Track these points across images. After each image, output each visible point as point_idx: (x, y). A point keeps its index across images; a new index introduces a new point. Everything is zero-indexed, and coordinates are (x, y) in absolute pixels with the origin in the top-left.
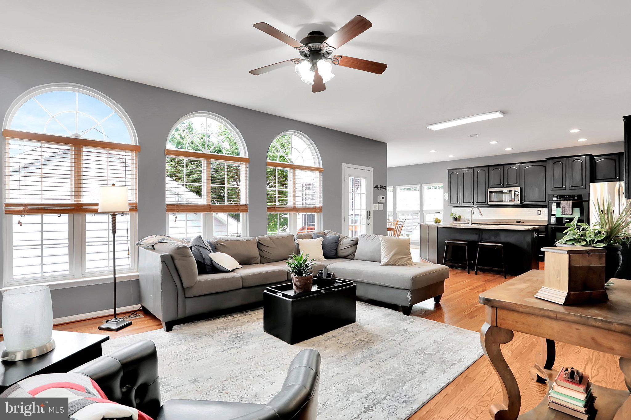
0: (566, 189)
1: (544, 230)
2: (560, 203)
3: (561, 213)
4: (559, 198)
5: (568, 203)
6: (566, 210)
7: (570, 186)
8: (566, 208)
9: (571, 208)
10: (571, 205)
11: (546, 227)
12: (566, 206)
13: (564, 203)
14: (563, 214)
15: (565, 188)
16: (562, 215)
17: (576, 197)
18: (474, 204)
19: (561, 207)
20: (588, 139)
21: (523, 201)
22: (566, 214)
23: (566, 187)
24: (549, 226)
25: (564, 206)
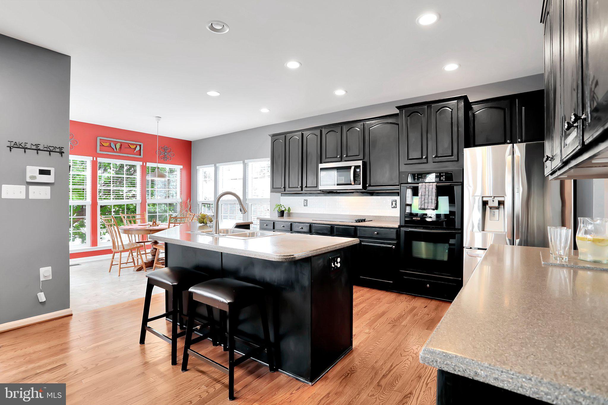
0: (427, 162)
1: (394, 236)
2: (418, 187)
3: (419, 206)
4: (416, 178)
5: (431, 187)
6: (426, 201)
7: (434, 156)
8: (427, 196)
9: (434, 198)
10: (434, 190)
11: (397, 231)
12: (427, 193)
13: (424, 187)
14: (422, 207)
15: (425, 161)
16: (421, 209)
17: (443, 176)
18: (302, 190)
19: (420, 194)
20: (460, 65)
21: (367, 185)
22: (426, 207)
23: (427, 158)
24: (402, 229)
25: (423, 193)
